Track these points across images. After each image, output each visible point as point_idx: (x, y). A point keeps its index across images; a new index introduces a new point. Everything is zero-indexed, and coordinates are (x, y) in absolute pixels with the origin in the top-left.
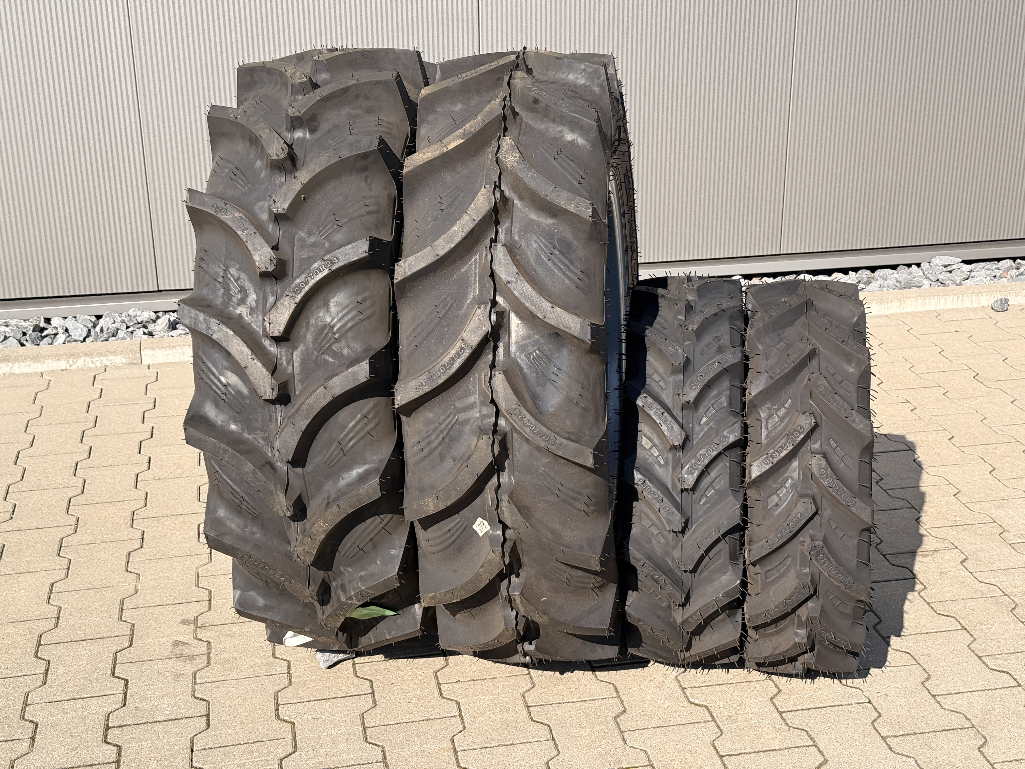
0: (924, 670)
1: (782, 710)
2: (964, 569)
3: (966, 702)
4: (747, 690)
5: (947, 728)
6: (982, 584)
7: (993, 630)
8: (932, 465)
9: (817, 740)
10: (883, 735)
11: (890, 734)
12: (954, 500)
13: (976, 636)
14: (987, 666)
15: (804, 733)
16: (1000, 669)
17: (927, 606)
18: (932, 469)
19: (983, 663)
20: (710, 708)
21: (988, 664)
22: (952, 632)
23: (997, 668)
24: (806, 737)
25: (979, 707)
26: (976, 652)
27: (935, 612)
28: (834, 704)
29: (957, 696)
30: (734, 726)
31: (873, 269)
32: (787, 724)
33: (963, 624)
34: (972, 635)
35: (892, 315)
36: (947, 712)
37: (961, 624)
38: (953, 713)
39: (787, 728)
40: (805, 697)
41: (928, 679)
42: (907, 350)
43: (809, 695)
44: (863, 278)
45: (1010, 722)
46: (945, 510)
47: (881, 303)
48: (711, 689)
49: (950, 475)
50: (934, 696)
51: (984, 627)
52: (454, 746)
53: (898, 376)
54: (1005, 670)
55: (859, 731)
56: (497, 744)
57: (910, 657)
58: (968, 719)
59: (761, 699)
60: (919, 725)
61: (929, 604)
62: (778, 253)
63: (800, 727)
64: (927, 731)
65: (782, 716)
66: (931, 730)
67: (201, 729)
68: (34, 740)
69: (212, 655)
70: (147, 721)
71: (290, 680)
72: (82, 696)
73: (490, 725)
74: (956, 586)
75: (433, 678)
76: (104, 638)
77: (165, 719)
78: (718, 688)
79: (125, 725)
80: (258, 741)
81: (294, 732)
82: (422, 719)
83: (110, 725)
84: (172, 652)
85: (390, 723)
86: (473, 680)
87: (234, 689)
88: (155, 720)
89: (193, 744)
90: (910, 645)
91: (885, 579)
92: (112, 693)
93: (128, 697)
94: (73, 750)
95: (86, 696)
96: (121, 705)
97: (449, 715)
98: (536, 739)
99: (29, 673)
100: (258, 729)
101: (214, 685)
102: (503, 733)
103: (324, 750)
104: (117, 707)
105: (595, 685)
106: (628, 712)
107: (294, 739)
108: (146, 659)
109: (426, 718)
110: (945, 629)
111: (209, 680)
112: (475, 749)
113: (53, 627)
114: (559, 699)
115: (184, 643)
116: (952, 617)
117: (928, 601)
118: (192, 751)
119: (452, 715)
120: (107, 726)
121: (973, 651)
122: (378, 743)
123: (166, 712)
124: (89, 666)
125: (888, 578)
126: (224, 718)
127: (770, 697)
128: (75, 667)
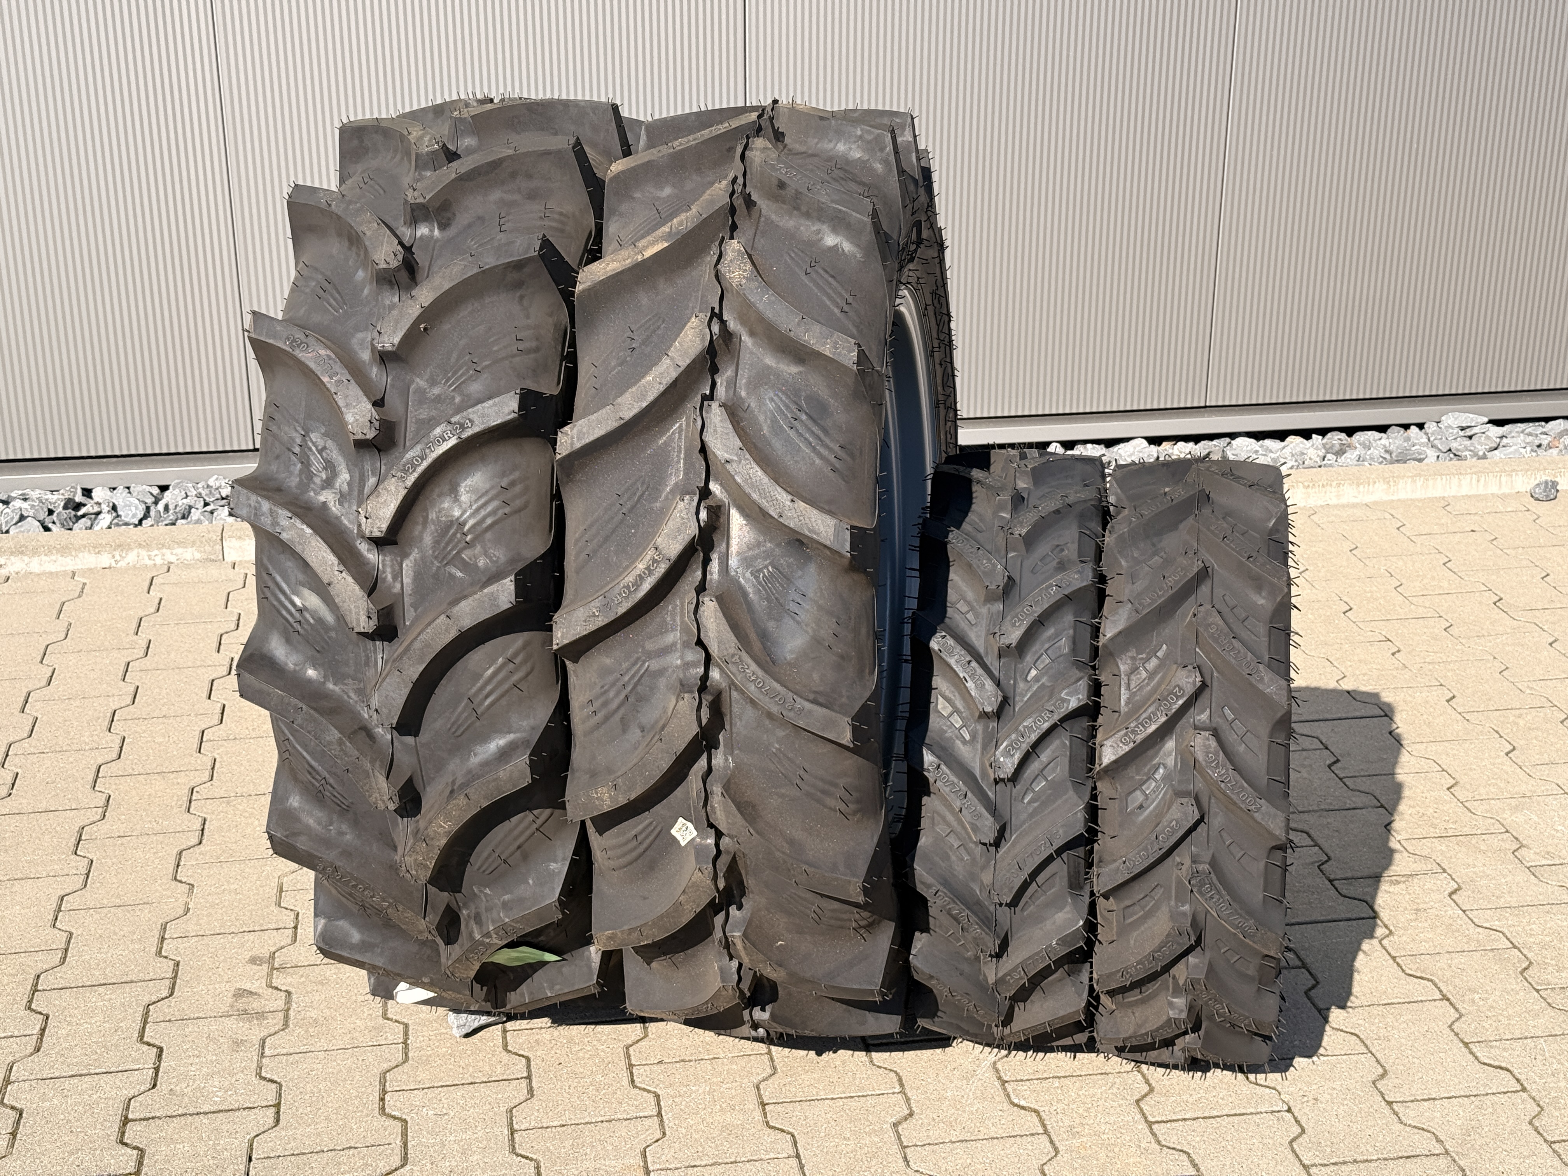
0: (1378, 1061)
1: (1153, 1120)
2: (1453, 904)
3: (1438, 1115)
4: (1100, 1087)
5: (1406, 1154)
6: (1480, 930)
7: (1490, 1002)
8: (1418, 740)
9: (1202, 1168)
10: (1306, 1162)
11: (1317, 1161)
12: (1447, 796)
13: (1463, 1011)
14: (1476, 1058)
15: (1184, 1157)
16: (1496, 1063)
17: (1391, 961)
18: (1417, 746)
19: (1471, 1053)
20: (1042, 1114)
21: (1478, 1054)
22: (1426, 1004)
23: (1492, 1062)
24: (1187, 1163)
25: (1459, 1123)
26: (1462, 1036)
27: (1403, 971)
28: (1233, 1112)
29: (1426, 1104)
30: (1076, 1142)
31: (1350, 431)
32: (1159, 1142)
33: (1445, 991)
34: (1457, 1010)
35: (1375, 503)
36: (1408, 1129)
37: (1441, 991)
38: (1416, 1131)
39: (1158, 1147)
40: (1190, 1100)
41: (1382, 1076)
42: (1394, 559)
43: (1195, 1097)
44: (1333, 445)
45: (1504, 1147)
46: (1431, 811)
47: (1358, 485)
48: (1045, 1084)
49: (1444, 757)
50: (1390, 1103)
51: (1477, 996)
52: (646, 1162)
53: (1376, 599)
54: (1503, 1065)
55: (1269, 1155)
56: (711, 1162)
57: (1358, 1041)
58: (1439, 1141)
59: (1121, 1102)
60: (1363, 1149)
61: (1394, 958)
62: (1202, 404)
63: (1179, 1147)
64: (1375, 1158)
65: (1151, 1129)
66: (1380, 1156)
67: (266, 1127)
68: (15, 1137)
69: (291, 1013)
70: (185, 1111)
71: (406, 1054)
72: (92, 1071)
73: (703, 1131)
74: (1439, 931)
75: (622, 1055)
76: (132, 982)
77: (212, 1109)
78: (1056, 1083)
79: (153, 1118)
80: (350, 1148)
81: (404, 1134)
82: (600, 1119)
83: (130, 1116)
84: (232, 1006)
85: (552, 1124)
86: (683, 1061)
87: (320, 1066)
88: (198, 1110)
89: (252, 1150)
90: (1361, 1022)
91: (1329, 918)
92: (137, 1067)
93: (160, 1074)
94: (71, 1153)
95: (97, 1071)
96: (148, 1086)
97: (642, 1114)
98: (772, 1155)
99: (16, 1033)
100: (352, 1129)
101: (291, 1058)
102: (722, 1145)
103: (448, 1164)
104: (143, 1089)
105: (869, 1072)
106: (915, 1116)
107: (405, 1145)
108: (192, 1016)
109: (607, 1118)
110: (1415, 999)
111: (284, 1051)
112: (676, 1169)
113: (57, 963)
114: (813, 1093)
115: (251, 993)
116: (1428, 980)
117: (1393, 954)
118: (250, 1160)
119: (646, 1114)
120: (126, 1117)
121: (1457, 1034)
122: (530, 1156)
123: (216, 1099)
124: (107, 1025)
125: (1335, 917)
126: (301, 1110)
127: (1135, 1098)
128: (86, 1026)
